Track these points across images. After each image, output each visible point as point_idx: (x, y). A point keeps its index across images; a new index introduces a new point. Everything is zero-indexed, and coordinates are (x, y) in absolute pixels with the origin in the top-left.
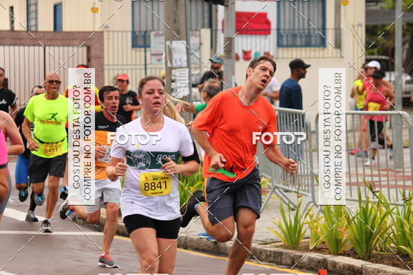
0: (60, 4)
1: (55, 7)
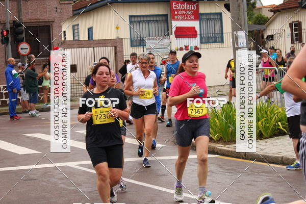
0: (92, 28)
1: (88, 29)
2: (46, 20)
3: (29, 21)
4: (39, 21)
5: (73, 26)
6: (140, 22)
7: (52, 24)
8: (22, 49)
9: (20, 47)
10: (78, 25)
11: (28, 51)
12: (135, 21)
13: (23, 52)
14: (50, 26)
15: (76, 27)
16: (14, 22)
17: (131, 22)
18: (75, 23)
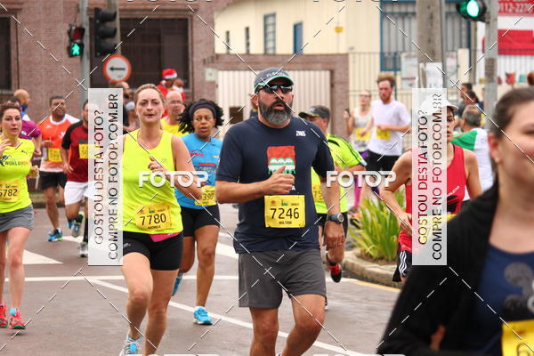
0: (301, 24)
1: (295, 27)
2: (179, 7)
3: (142, 7)
4: (163, 7)
5: (266, 18)
6: (404, 15)
7: (192, 16)
8: (112, 69)
9: (109, 65)
10: (274, 15)
11: (125, 74)
12: (392, 14)
13: (113, 76)
14: (187, 20)
15: (270, 21)
16: (97, 10)
17: (383, 15)
18: (269, 11)
